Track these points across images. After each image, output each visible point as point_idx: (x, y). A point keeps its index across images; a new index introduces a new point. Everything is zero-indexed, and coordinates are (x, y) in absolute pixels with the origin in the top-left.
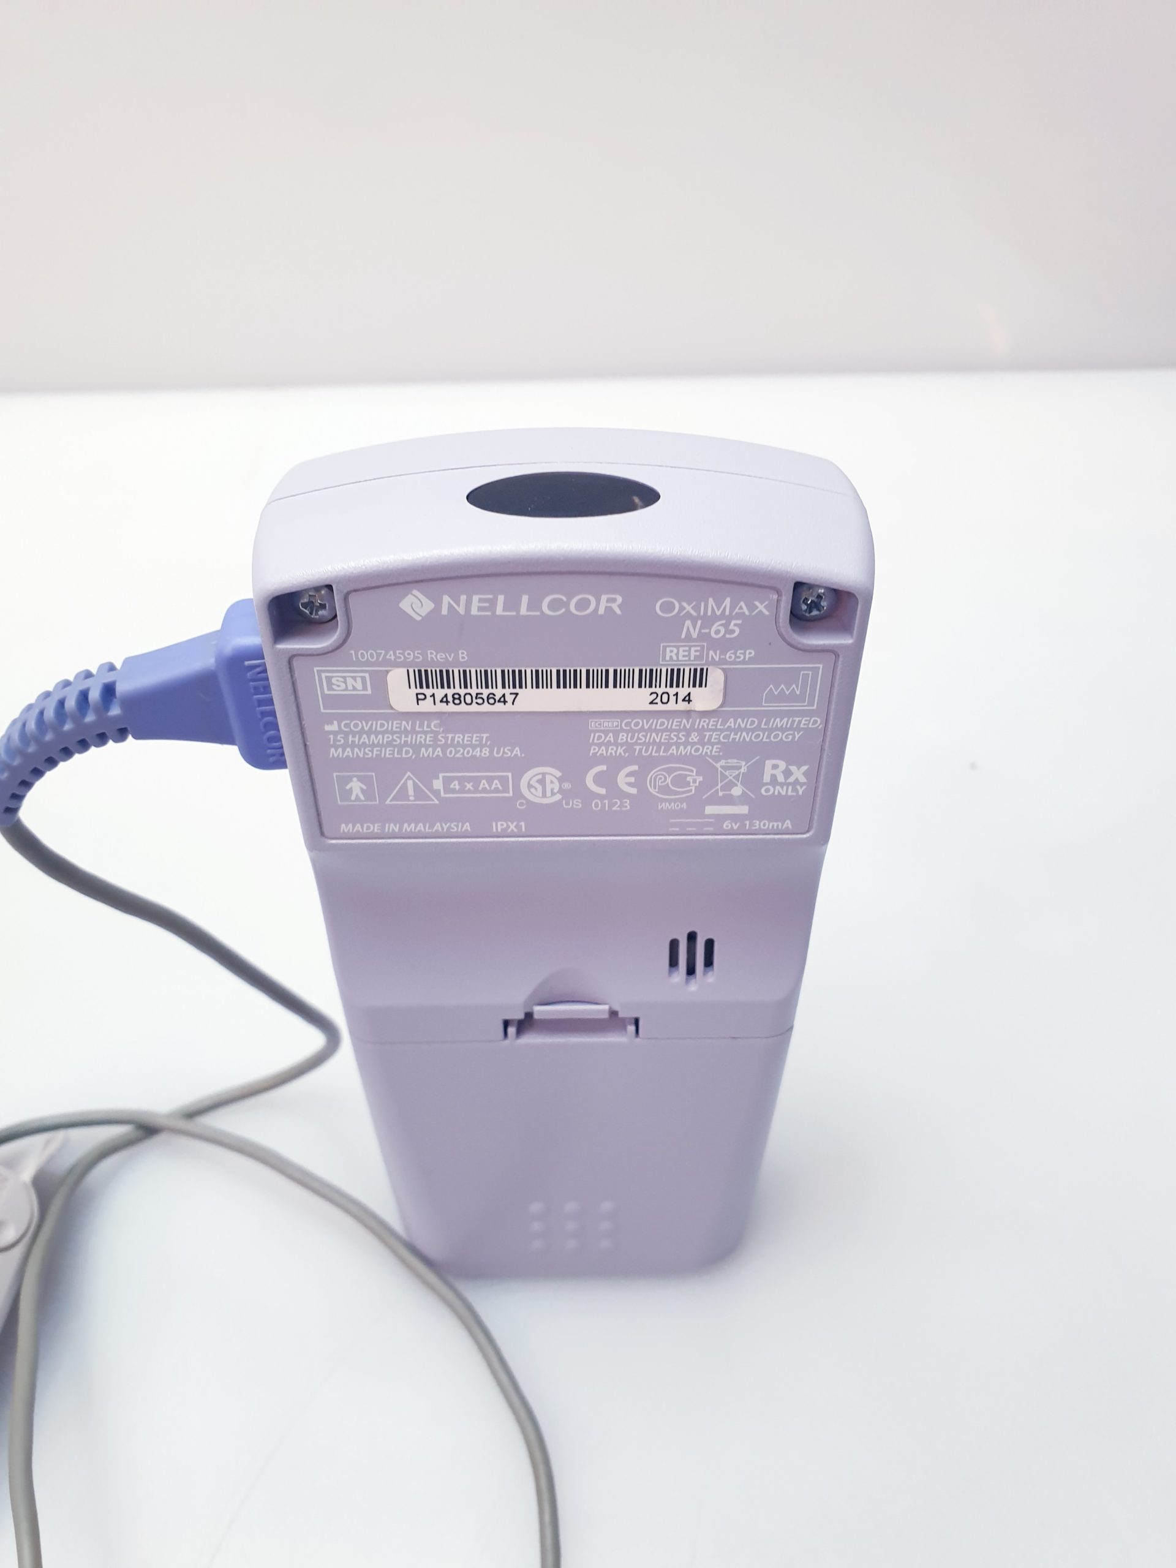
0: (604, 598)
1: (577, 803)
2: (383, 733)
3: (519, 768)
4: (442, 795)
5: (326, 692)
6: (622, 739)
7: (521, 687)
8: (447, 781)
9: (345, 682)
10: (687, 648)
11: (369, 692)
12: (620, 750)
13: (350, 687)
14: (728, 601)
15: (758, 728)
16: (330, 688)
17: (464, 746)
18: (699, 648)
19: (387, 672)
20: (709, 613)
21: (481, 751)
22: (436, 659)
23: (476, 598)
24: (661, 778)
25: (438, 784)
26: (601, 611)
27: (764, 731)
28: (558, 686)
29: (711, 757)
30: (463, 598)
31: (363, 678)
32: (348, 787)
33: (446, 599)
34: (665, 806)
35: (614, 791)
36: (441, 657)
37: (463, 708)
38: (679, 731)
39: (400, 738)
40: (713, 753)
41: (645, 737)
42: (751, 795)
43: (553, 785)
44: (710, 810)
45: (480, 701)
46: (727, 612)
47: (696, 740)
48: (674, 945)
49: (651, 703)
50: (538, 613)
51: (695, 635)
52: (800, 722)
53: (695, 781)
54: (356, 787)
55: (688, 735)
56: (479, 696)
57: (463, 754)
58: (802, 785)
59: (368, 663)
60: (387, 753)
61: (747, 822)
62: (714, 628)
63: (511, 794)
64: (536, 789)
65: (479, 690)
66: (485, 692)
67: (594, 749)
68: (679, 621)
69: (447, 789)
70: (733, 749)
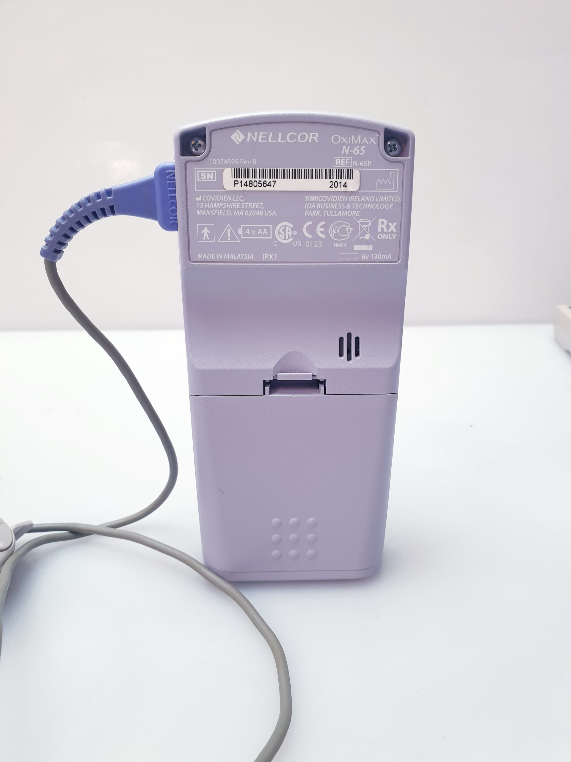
0: (311, 134)
1: (299, 243)
2: (220, 202)
3: (275, 221)
4: (242, 238)
5: (198, 180)
6: (318, 207)
7: (277, 178)
8: (245, 229)
9: (206, 175)
10: (344, 160)
11: (215, 180)
12: (318, 213)
13: (208, 178)
14: (359, 137)
15: (374, 202)
16: (200, 179)
17: (252, 210)
18: (349, 160)
19: (224, 170)
20: (353, 143)
21: (259, 213)
22: (244, 163)
23: (261, 134)
24: (335, 229)
25: (240, 231)
26: (310, 141)
27: (377, 203)
28: (292, 178)
29: (356, 217)
30: (256, 134)
31: (214, 173)
32: (202, 232)
33: (250, 134)
34: (337, 245)
35: (316, 237)
36: (246, 162)
37: (253, 188)
38: (342, 202)
39: (226, 205)
40: (357, 215)
41: (328, 205)
42: (373, 239)
43: (289, 233)
44: (357, 248)
45: (260, 185)
46: (360, 143)
47: (349, 208)
48: (341, 339)
49: (330, 187)
50: (285, 141)
51: (347, 153)
52: (392, 198)
53: (349, 230)
54: (206, 231)
55: (346, 205)
56: (260, 182)
57: (252, 214)
58: (394, 233)
59: (216, 166)
60: (220, 213)
61: (372, 255)
62: (355, 150)
63: (271, 238)
64: (282, 235)
65: (260, 179)
66: (263, 180)
67: (307, 212)
68: (340, 146)
69: (245, 235)
70: (365, 213)
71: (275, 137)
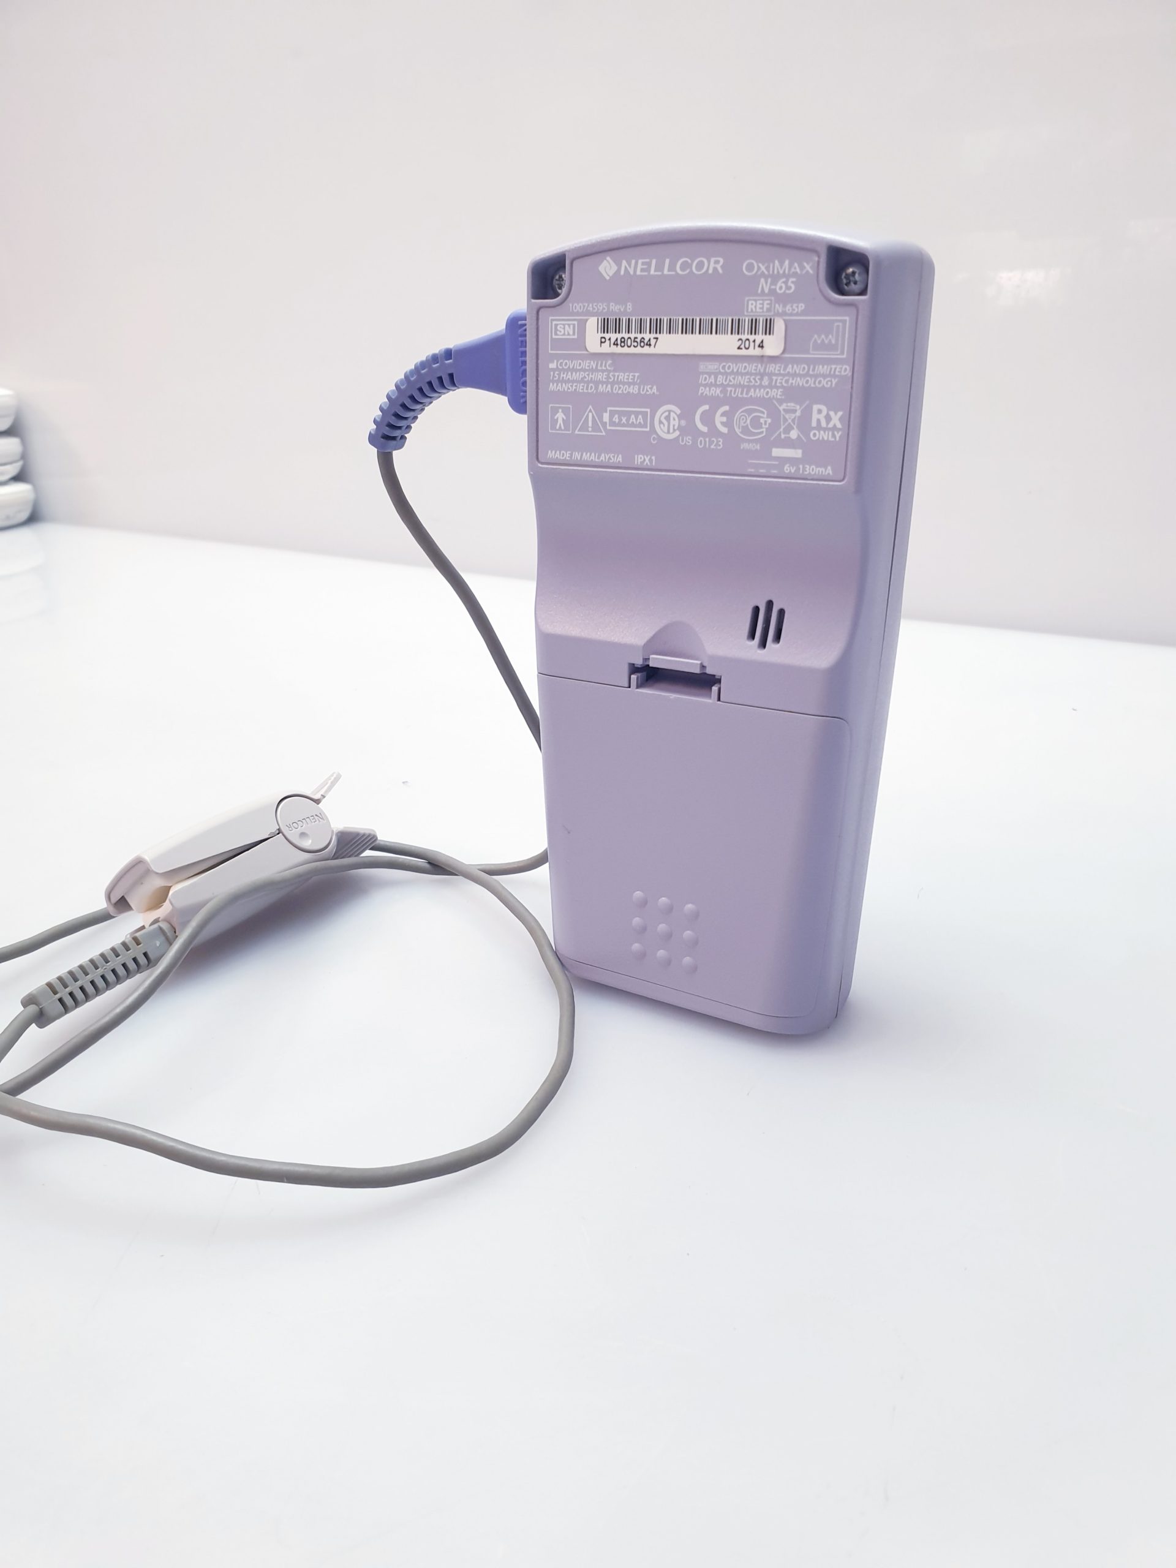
0: (713, 260)
1: (688, 440)
2: (580, 370)
3: (654, 403)
4: (608, 428)
5: (554, 337)
6: (720, 381)
7: (660, 333)
8: (612, 414)
9: (564, 328)
10: (761, 302)
11: (576, 337)
12: (718, 391)
13: (566, 333)
14: (787, 262)
15: (807, 374)
16: (556, 334)
17: (624, 383)
18: (769, 302)
19: (587, 320)
20: (776, 272)
21: (633, 389)
22: (615, 309)
23: (640, 261)
24: (743, 419)
25: (606, 417)
26: (710, 271)
27: (811, 376)
28: (682, 333)
29: (777, 400)
30: (633, 262)
31: (574, 325)
32: (556, 417)
33: (624, 263)
34: (745, 446)
35: (714, 432)
36: (618, 307)
37: (626, 350)
38: (756, 374)
39: (588, 375)
40: (778, 397)
41: (734, 379)
42: (803, 438)
43: (675, 423)
44: (777, 452)
45: (635, 344)
46: (787, 272)
47: (767, 384)
48: (756, 610)
49: (739, 348)
50: (674, 273)
51: (766, 291)
52: (835, 369)
53: (766, 422)
54: (560, 416)
55: (761, 379)
56: (636, 340)
57: (622, 390)
58: (839, 430)
59: (578, 314)
60: (581, 388)
61: (801, 467)
62: (779, 284)
63: (648, 429)
64: (664, 425)
65: (636, 335)
66: (640, 336)
67: (702, 390)
68: (756, 279)
69: (612, 423)
70: (792, 394)
71: (660, 267)
